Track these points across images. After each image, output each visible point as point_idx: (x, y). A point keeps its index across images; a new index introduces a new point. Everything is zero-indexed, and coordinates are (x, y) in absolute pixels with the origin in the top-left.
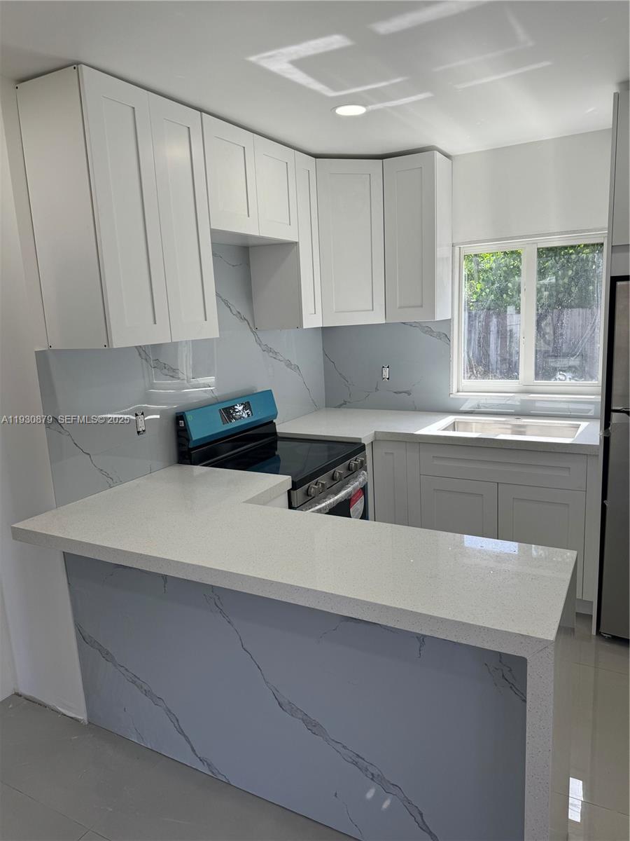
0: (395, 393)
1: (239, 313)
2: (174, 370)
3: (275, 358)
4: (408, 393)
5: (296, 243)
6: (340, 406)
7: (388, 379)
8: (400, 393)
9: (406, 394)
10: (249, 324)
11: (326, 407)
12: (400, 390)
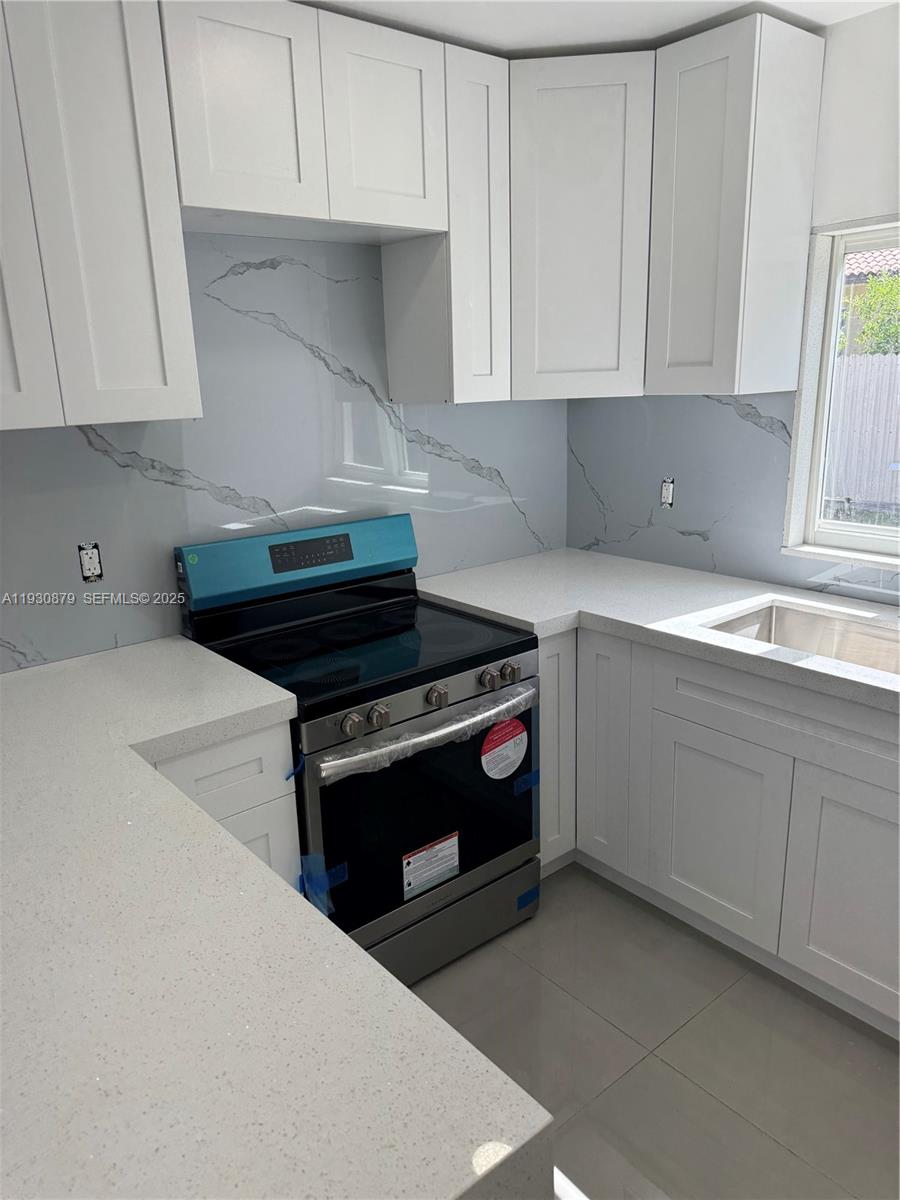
0: (682, 533)
1: (349, 370)
2: (175, 472)
3: (440, 456)
4: (704, 536)
5: (446, 232)
6: (588, 548)
7: (671, 505)
8: (690, 534)
9: (701, 539)
10: (373, 391)
11: (568, 546)
12: (691, 529)
